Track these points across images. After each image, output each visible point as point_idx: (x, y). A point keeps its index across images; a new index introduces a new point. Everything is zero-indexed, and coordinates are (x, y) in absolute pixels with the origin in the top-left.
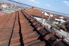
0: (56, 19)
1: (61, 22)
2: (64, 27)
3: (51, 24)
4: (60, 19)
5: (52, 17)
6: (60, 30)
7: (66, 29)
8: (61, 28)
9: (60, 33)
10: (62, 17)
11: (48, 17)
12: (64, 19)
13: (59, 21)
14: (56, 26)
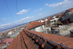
0: (51, 21)
1: (55, 20)
2: (60, 23)
3: (50, 26)
4: (54, 19)
5: (48, 21)
6: (58, 27)
7: (62, 24)
8: (58, 25)
9: (60, 28)
10: (54, 17)
11: (45, 22)
12: (56, 18)
13: (54, 21)
14: (54, 25)
